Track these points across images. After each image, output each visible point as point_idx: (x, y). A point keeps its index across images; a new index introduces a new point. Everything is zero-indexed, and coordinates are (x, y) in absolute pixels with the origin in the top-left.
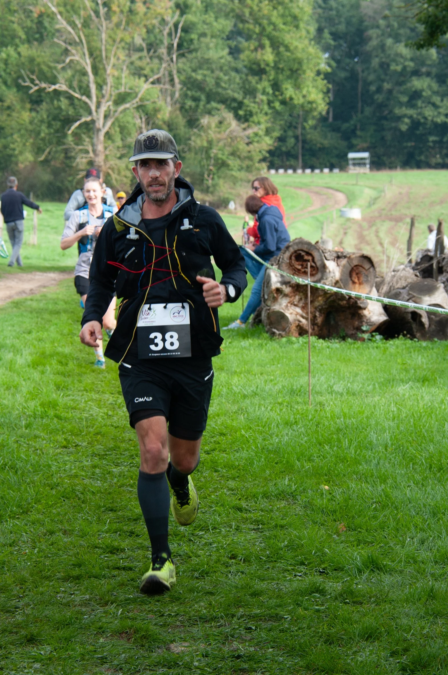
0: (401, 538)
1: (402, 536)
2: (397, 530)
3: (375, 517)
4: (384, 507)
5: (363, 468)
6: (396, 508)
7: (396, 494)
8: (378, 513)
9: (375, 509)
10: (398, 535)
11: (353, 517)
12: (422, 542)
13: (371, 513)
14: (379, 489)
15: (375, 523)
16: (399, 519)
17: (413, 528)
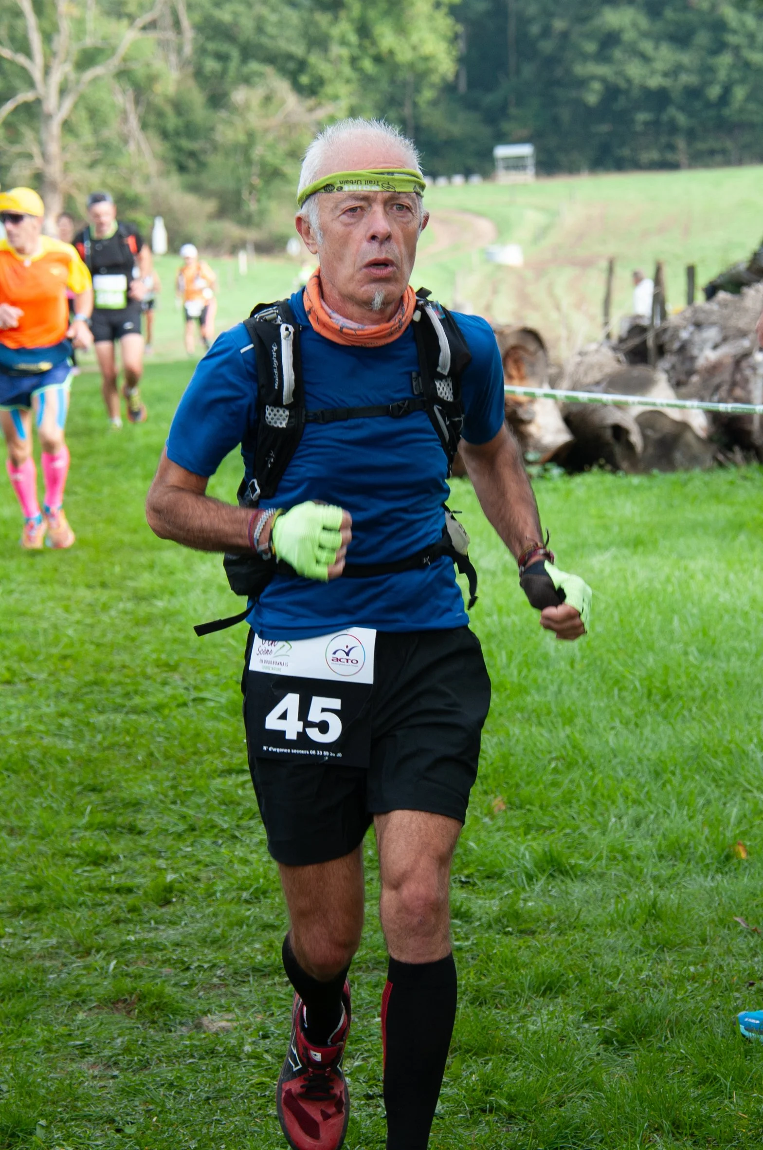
0: (600, 819)
1: (602, 814)
2: (594, 804)
3: (555, 784)
4: (570, 765)
5: (533, 699)
6: (592, 767)
7: (591, 744)
8: (559, 778)
9: (556, 771)
10: (596, 813)
11: (518, 786)
12: (637, 823)
13: (548, 778)
14: (562, 735)
15: (555, 794)
16: (596, 786)
17: (620, 800)
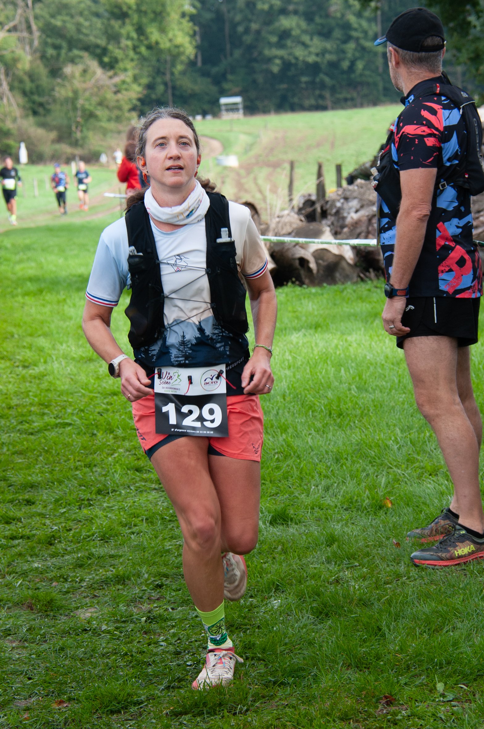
0: (305, 487)
1: (306, 485)
2: (301, 479)
3: (278, 468)
4: (286, 457)
6: (299, 457)
7: (297, 443)
8: (280, 464)
9: (278, 460)
10: (303, 484)
12: (327, 489)
13: (274, 464)
14: (281, 439)
15: (278, 474)
16: (302, 468)
17: (316, 476)
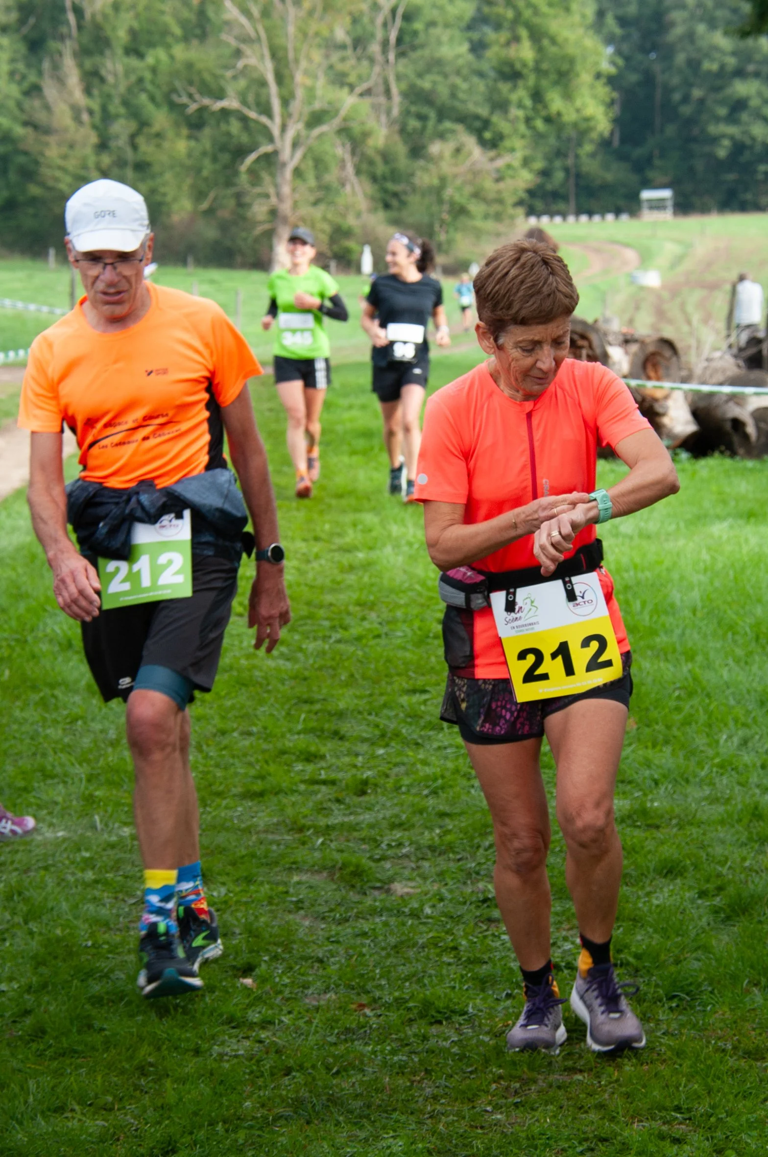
0: (714, 738)
2: (710, 726)
3: (678, 709)
4: (691, 694)
5: (661, 640)
6: (708, 696)
7: (708, 677)
8: (681, 703)
9: (679, 698)
10: (711, 733)
11: (647, 709)
12: (745, 742)
13: (672, 704)
14: (685, 669)
15: (678, 717)
16: (712, 711)
17: (731, 724)
